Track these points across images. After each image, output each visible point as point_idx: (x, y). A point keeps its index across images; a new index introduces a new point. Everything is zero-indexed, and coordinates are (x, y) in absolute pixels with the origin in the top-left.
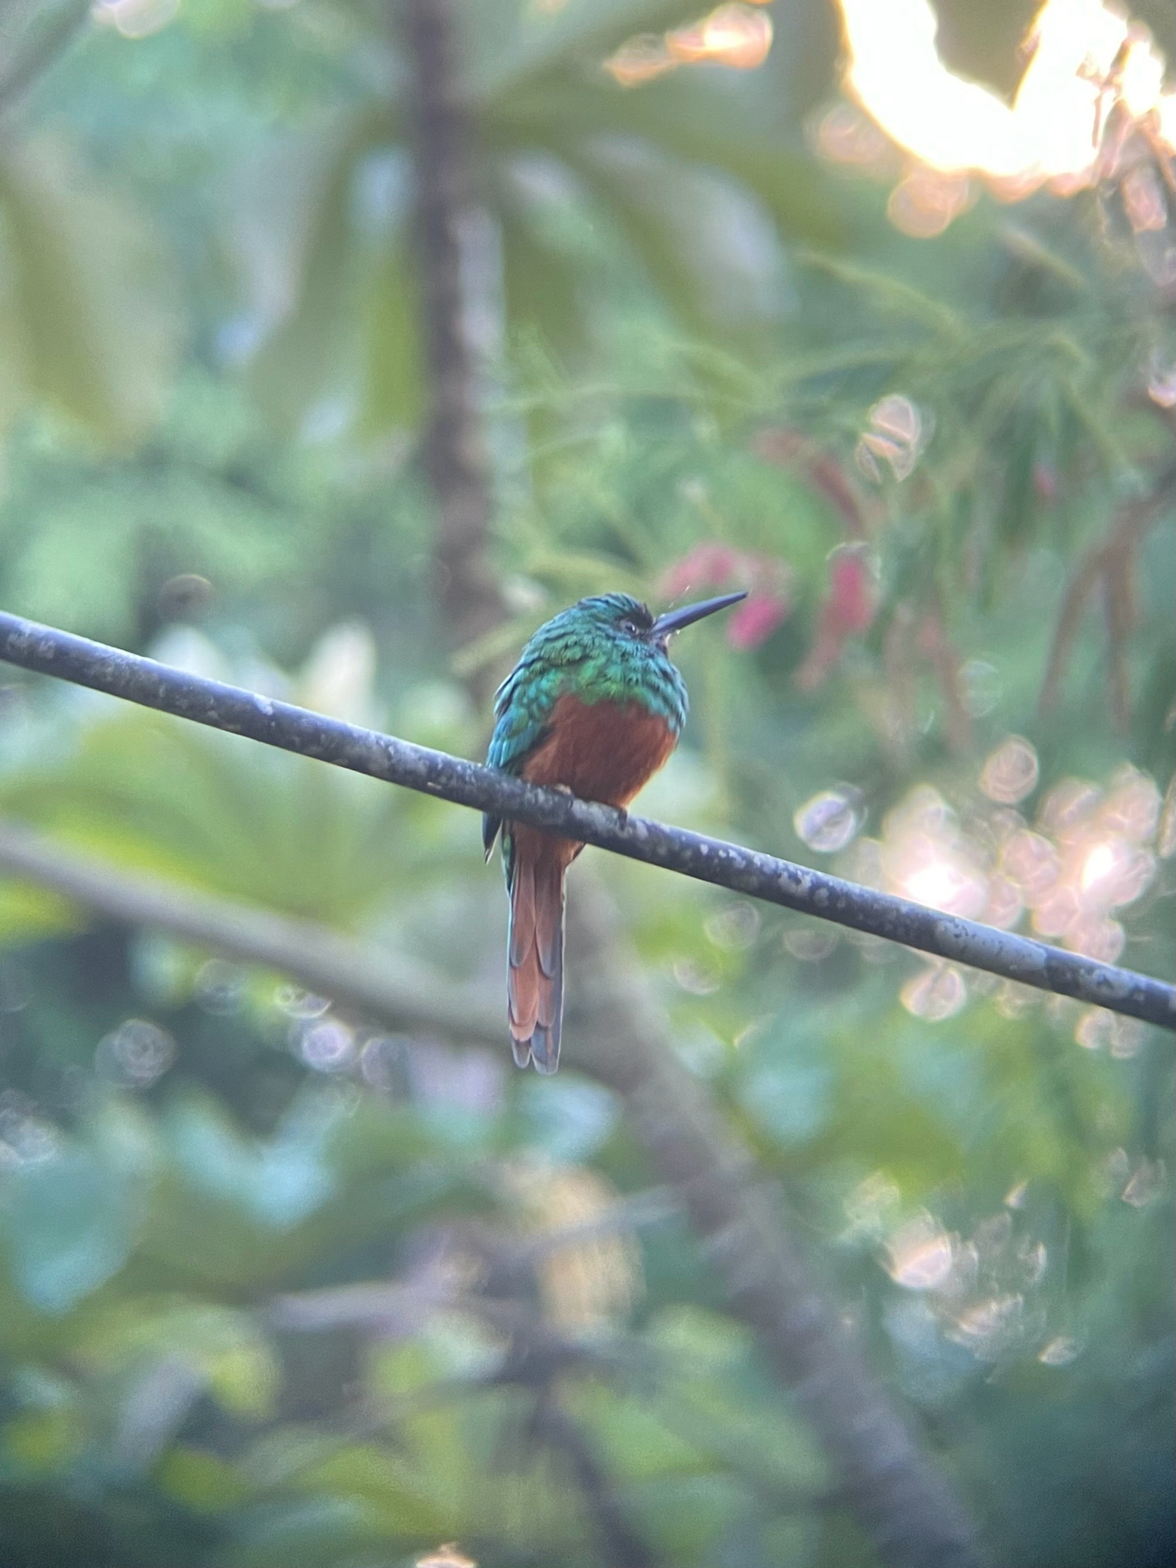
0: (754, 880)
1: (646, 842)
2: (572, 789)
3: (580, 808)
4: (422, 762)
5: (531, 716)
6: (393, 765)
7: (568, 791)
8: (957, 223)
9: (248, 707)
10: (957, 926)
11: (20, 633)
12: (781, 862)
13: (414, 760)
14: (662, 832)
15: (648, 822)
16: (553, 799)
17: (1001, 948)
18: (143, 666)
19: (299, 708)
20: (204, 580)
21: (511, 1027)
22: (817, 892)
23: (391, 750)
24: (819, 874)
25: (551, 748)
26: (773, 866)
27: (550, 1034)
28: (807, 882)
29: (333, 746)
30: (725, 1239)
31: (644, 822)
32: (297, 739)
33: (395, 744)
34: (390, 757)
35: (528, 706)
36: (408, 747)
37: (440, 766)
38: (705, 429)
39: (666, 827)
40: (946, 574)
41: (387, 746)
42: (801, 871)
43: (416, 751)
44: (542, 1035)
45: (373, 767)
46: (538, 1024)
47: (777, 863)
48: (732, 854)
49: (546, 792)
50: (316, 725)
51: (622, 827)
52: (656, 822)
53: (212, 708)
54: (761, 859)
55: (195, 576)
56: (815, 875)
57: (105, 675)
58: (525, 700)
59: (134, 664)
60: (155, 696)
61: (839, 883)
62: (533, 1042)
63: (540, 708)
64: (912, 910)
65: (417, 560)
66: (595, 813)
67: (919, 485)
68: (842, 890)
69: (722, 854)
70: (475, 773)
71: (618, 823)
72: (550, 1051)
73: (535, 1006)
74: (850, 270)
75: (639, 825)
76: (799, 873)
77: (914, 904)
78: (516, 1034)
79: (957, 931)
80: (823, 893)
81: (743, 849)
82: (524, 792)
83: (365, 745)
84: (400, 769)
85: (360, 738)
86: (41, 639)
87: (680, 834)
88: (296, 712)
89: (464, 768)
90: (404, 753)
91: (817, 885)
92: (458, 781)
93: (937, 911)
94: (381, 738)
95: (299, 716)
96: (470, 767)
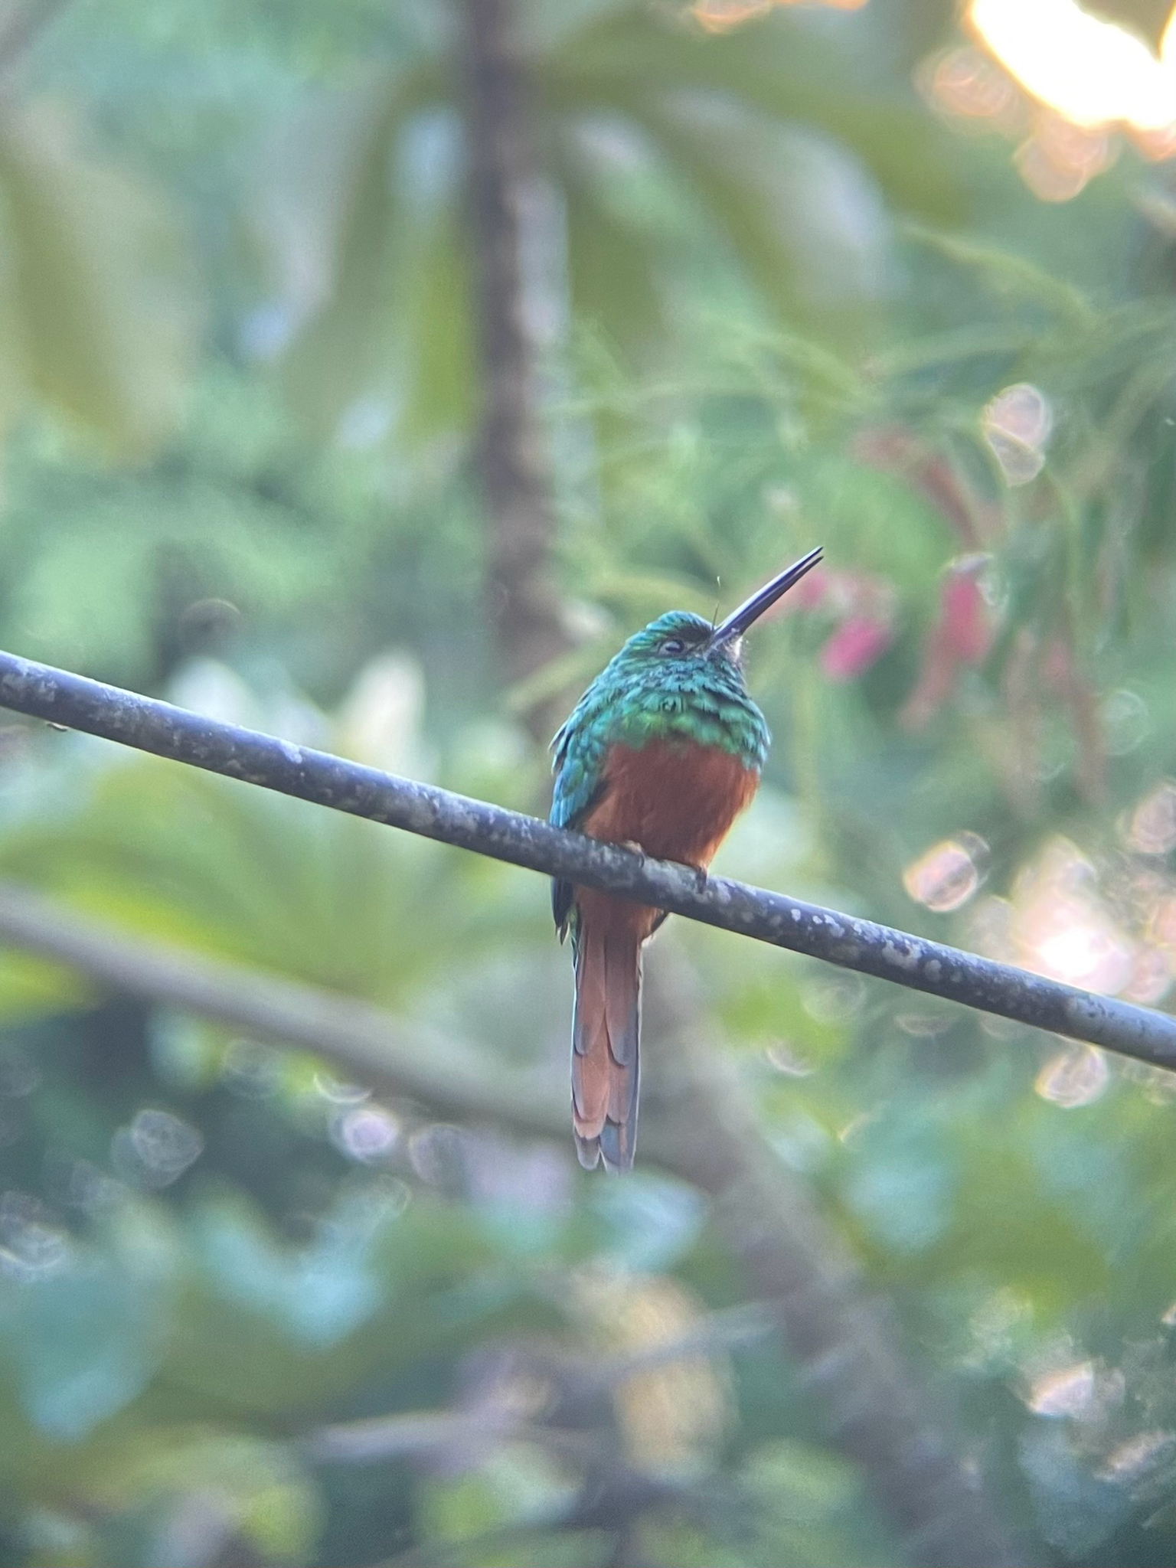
0: (854, 951)
1: (729, 906)
2: (643, 846)
3: (652, 867)
4: (471, 816)
5: (586, 768)
6: (437, 820)
7: (637, 848)
8: (1094, 184)
9: (275, 756)
10: (1092, 1004)
11: (18, 674)
12: (886, 930)
13: (462, 814)
14: (748, 895)
15: (731, 884)
16: (622, 859)
17: (1144, 1029)
18: (155, 709)
19: (331, 756)
20: (229, 604)
21: (575, 1123)
22: (927, 966)
23: (436, 803)
24: (930, 943)
25: (610, 802)
26: (876, 934)
27: (624, 1131)
28: (915, 952)
29: (370, 798)
30: (828, 1363)
31: (726, 884)
32: (329, 791)
33: (440, 796)
34: (434, 811)
35: (583, 756)
36: (455, 800)
37: (492, 821)
38: (791, 432)
39: (751, 889)
40: (1074, 595)
41: (431, 798)
42: (910, 940)
43: (464, 804)
44: (613, 1131)
45: (414, 822)
46: (608, 1119)
47: (880, 930)
48: (829, 920)
49: (613, 849)
50: (351, 775)
51: (701, 891)
52: (740, 884)
53: (234, 757)
54: (862, 926)
55: (218, 601)
56: (926, 945)
57: (113, 720)
58: (579, 751)
59: (146, 707)
60: (170, 744)
61: (955, 954)
62: (603, 1140)
63: (595, 757)
64: (1038, 985)
65: (470, 581)
66: (669, 873)
67: (1042, 493)
68: (957, 961)
69: (816, 920)
70: (533, 829)
71: (696, 886)
72: (623, 1149)
73: (605, 1100)
74: (963, 247)
75: (720, 886)
76: (907, 942)
77: (1039, 978)
78: (581, 1130)
79: (1092, 1010)
80: (935, 965)
81: (841, 914)
82: (586, 852)
83: (406, 796)
84: (447, 825)
85: (402, 789)
86: (42, 679)
87: (768, 898)
88: (328, 760)
89: (520, 824)
90: (452, 806)
91: (927, 956)
92: (512, 837)
93: (1068, 987)
94: (424, 790)
95: (333, 765)
96: (526, 823)
